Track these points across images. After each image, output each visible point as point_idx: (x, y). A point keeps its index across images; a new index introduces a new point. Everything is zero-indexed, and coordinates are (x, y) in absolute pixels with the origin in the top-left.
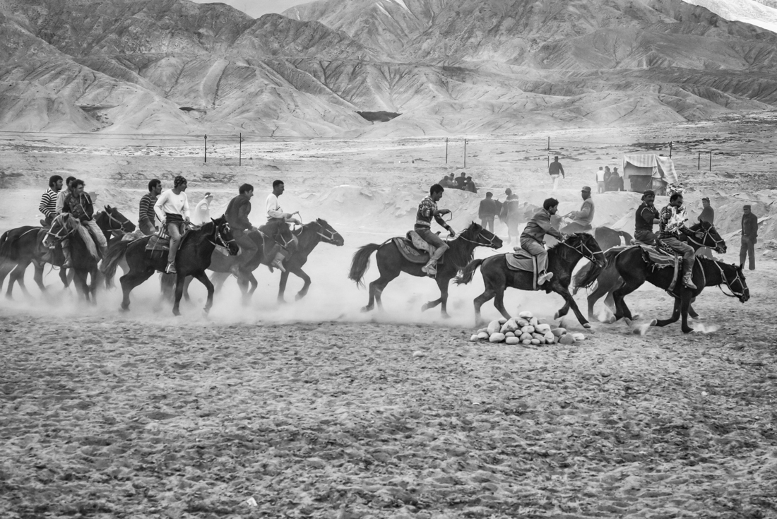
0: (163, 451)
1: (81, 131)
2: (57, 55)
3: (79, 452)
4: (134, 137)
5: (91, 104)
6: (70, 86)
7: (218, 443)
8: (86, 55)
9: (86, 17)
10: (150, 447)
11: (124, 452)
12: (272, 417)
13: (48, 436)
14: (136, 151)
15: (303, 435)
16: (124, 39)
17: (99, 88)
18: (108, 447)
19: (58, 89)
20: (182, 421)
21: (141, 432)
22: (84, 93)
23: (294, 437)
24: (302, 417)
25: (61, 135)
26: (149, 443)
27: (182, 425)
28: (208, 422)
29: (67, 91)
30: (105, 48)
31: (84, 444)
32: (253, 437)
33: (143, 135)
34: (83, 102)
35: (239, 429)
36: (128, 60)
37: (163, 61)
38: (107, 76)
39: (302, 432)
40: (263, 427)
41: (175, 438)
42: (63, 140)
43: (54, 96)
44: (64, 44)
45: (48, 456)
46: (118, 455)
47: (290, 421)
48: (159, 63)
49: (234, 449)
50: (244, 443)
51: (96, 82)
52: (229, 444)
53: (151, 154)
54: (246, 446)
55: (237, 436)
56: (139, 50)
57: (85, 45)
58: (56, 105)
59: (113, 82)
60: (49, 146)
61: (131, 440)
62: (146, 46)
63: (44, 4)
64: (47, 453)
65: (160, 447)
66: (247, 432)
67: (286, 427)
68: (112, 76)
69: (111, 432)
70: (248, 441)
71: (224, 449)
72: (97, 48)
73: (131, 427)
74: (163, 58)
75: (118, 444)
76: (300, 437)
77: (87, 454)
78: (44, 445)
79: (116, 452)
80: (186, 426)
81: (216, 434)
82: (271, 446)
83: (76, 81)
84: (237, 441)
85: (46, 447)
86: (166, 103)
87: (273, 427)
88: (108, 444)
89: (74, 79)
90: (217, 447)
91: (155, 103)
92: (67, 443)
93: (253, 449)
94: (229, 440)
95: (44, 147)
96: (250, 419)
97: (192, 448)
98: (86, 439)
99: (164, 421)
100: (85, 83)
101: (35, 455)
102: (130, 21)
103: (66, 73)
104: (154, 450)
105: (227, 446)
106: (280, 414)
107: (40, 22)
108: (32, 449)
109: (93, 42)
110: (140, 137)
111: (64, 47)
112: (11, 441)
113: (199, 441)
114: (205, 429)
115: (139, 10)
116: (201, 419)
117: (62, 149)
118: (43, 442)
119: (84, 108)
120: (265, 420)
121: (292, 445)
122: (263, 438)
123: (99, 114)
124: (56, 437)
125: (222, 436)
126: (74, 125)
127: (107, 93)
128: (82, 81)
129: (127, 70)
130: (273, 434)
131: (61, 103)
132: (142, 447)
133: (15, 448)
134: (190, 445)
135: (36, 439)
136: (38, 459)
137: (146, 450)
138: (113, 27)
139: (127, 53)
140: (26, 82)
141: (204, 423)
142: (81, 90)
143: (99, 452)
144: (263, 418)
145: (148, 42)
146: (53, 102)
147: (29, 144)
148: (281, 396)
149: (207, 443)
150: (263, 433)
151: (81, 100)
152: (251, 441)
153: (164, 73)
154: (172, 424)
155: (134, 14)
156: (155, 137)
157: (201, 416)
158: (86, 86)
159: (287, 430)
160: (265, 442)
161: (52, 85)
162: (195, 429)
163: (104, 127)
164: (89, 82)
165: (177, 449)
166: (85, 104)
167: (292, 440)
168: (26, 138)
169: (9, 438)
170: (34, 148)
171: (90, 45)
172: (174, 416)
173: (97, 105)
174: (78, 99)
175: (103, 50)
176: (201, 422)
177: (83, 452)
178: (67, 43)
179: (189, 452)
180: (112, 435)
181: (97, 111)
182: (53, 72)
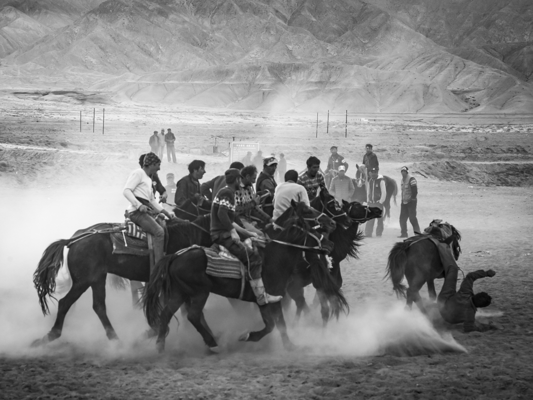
0: (384, 393)
1: (451, 112)
2: (433, 46)
3: (311, 391)
4: (498, 116)
5: (461, 88)
6: (442, 73)
7: (436, 388)
8: (457, 46)
9: (458, 13)
10: (375, 389)
11: (350, 392)
12: (493, 367)
13: (289, 376)
14: (499, 128)
15: (514, 385)
16: (491, 31)
17: (467, 74)
18: (336, 388)
19: (434, 75)
20: (412, 368)
21: (370, 376)
22: (455, 79)
23: (506, 385)
24: (522, 368)
25: (435, 116)
26: (374, 386)
27: (409, 371)
28: (434, 370)
29: (440, 78)
30: (474, 40)
31: (318, 384)
32: (468, 385)
33: (505, 114)
34: (454, 87)
35: (458, 377)
36: (494, 49)
37: (525, 49)
38: (475, 64)
39: (515, 381)
40: (481, 376)
41: (398, 382)
42: (436, 119)
43: (429, 82)
44: (439, 37)
45: (283, 394)
46: (344, 396)
47: (509, 371)
48: (521, 51)
49: (448, 394)
50: (458, 390)
51: (465, 70)
52: (445, 390)
53: (511, 131)
54: (459, 393)
55: (454, 383)
56: (504, 40)
57: (457, 37)
58: (430, 90)
59: (480, 69)
60: (424, 125)
61: (359, 383)
62: (510, 37)
63: (423, 4)
64: (283, 392)
65: (382, 390)
66: (464, 379)
67: (501, 377)
68: (480, 64)
69: (344, 375)
70: (463, 388)
71: (440, 394)
72: (467, 39)
73: (364, 371)
74: (525, 47)
75: (346, 386)
76: (511, 386)
77: (317, 394)
78: (283, 384)
79: (343, 393)
80: (412, 372)
81: (436, 381)
82: (483, 393)
83: (448, 68)
84: (452, 387)
85: (285, 386)
86: (526, 86)
87: (491, 376)
88: (338, 386)
89: (446, 67)
90: (433, 392)
91: (516, 86)
92: (303, 383)
93: (466, 395)
94: (446, 386)
95: (419, 126)
96: (472, 368)
97: (410, 392)
98: (321, 380)
99: (395, 367)
100: (455, 70)
101: (272, 393)
102: (497, 15)
103: (440, 62)
104: (376, 393)
105: (443, 391)
106: (502, 364)
107: (419, 19)
108: (272, 387)
109: (464, 34)
110: (503, 116)
111: (439, 40)
112: (258, 379)
113: (419, 386)
114: (429, 376)
115: (505, 5)
116: (429, 366)
117: (434, 128)
118: (284, 381)
119: (454, 92)
120: (486, 370)
121: (503, 393)
122: (477, 385)
123: (467, 97)
124: (295, 377)
125: (441, 382)
126: (446, 107)
127: (474, 79)
128: (453, 69)
129: (493, 58)
130: (488, 382)
131: (435, 88)
132: (366, 389)
133: (258, 386)
134: (410, 389)
135: (278, 379)
136: (273, 396)
137: (369, 392)
138: (482, 21)
139: (494, 43)
140: (406, 70)
141: (430, 370)
142: (453, 76)
143: (328, 392)
144: (485, 367)
145: (512, 33)
146: (428, 87)
147: (406, 124)
148: (512, 348)
149: (424, 388)
150: (479, 382)
151: (452, 85)
152: (466, 388)
153: (526, 60)
154: (402, 370)
155: (500, 9)
156: (516, 116)
157: (431, 364)
158: (457, 73)
159: (501, 379)
160: (479, 389)
161: (428, 72)
162: (419, 375)
163: (472, 108)
164: (459, 69)
165: (397, 393)
166: (455, 89)
167: (504, 389)
168: (405, 119)
169: (256, 377)
170: (410, 127)
171: (461, 38)
172: (407, 363)
173: (466, 89)
174: (449, 84)
175: (472, 41)
176: (428, 369)
177: (315, 392)
178: (441, 36)
179: (406, 396)
180: (345, 378)
181: (465, 94)
182: (429, 61)
